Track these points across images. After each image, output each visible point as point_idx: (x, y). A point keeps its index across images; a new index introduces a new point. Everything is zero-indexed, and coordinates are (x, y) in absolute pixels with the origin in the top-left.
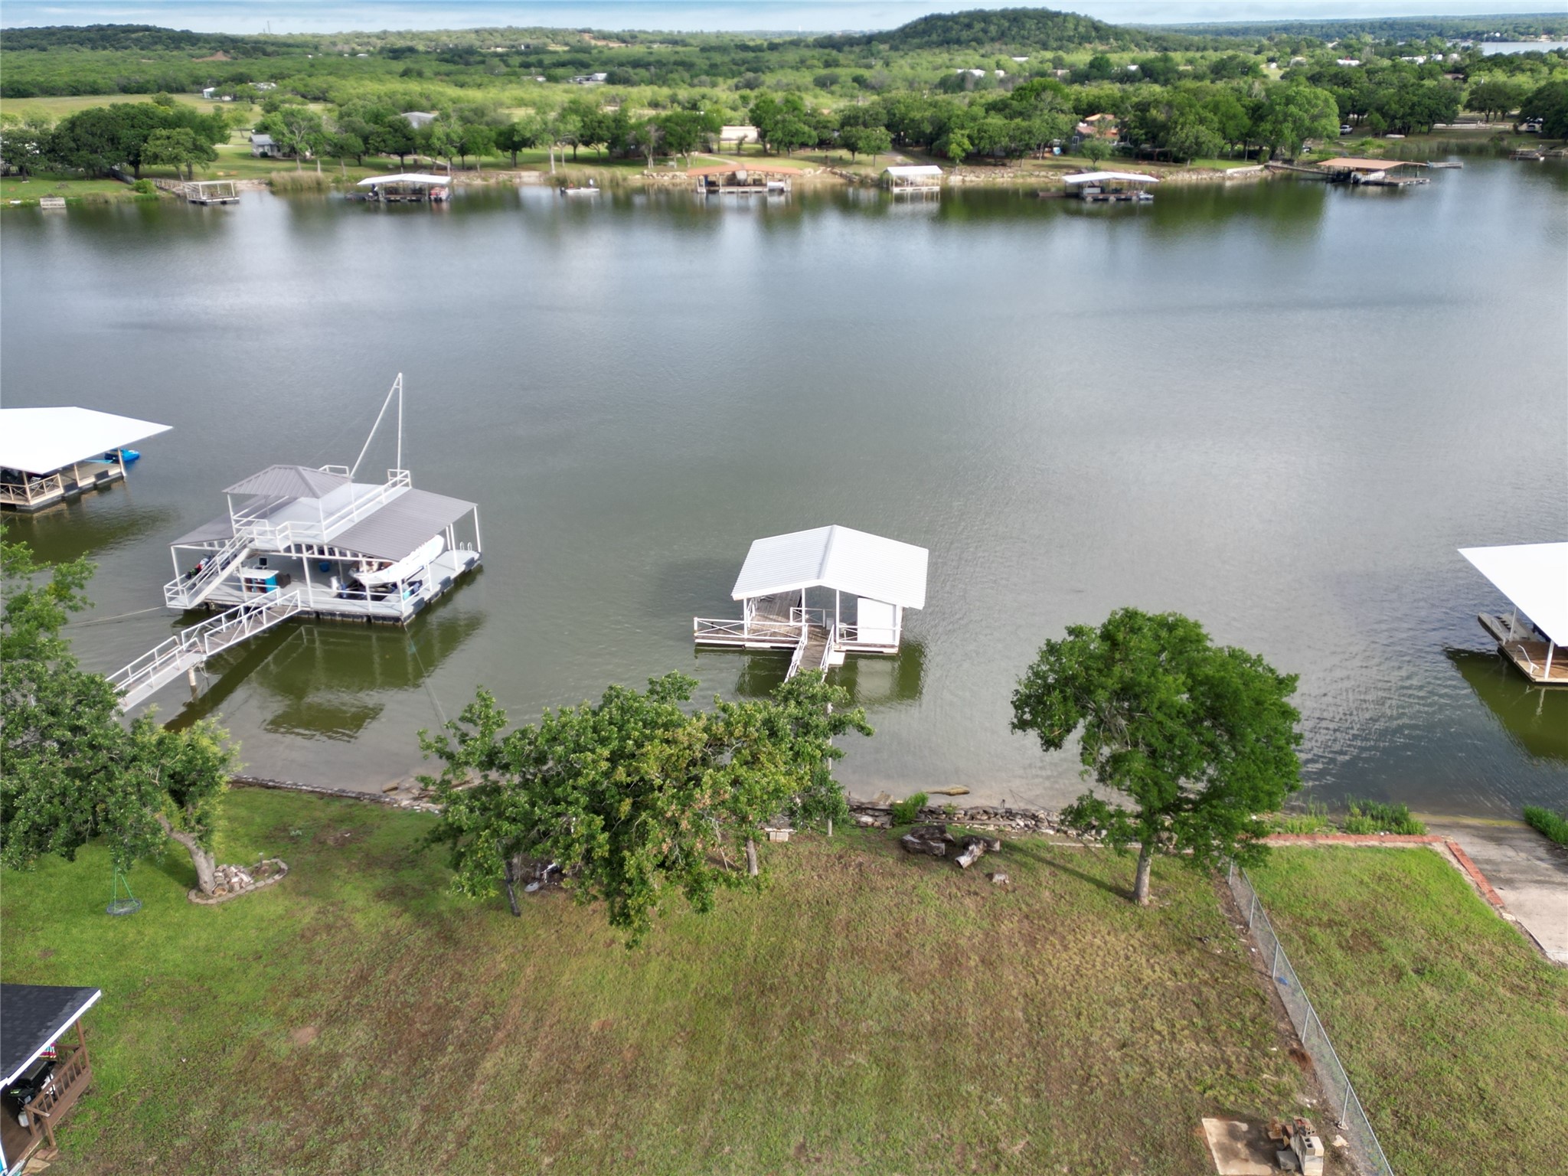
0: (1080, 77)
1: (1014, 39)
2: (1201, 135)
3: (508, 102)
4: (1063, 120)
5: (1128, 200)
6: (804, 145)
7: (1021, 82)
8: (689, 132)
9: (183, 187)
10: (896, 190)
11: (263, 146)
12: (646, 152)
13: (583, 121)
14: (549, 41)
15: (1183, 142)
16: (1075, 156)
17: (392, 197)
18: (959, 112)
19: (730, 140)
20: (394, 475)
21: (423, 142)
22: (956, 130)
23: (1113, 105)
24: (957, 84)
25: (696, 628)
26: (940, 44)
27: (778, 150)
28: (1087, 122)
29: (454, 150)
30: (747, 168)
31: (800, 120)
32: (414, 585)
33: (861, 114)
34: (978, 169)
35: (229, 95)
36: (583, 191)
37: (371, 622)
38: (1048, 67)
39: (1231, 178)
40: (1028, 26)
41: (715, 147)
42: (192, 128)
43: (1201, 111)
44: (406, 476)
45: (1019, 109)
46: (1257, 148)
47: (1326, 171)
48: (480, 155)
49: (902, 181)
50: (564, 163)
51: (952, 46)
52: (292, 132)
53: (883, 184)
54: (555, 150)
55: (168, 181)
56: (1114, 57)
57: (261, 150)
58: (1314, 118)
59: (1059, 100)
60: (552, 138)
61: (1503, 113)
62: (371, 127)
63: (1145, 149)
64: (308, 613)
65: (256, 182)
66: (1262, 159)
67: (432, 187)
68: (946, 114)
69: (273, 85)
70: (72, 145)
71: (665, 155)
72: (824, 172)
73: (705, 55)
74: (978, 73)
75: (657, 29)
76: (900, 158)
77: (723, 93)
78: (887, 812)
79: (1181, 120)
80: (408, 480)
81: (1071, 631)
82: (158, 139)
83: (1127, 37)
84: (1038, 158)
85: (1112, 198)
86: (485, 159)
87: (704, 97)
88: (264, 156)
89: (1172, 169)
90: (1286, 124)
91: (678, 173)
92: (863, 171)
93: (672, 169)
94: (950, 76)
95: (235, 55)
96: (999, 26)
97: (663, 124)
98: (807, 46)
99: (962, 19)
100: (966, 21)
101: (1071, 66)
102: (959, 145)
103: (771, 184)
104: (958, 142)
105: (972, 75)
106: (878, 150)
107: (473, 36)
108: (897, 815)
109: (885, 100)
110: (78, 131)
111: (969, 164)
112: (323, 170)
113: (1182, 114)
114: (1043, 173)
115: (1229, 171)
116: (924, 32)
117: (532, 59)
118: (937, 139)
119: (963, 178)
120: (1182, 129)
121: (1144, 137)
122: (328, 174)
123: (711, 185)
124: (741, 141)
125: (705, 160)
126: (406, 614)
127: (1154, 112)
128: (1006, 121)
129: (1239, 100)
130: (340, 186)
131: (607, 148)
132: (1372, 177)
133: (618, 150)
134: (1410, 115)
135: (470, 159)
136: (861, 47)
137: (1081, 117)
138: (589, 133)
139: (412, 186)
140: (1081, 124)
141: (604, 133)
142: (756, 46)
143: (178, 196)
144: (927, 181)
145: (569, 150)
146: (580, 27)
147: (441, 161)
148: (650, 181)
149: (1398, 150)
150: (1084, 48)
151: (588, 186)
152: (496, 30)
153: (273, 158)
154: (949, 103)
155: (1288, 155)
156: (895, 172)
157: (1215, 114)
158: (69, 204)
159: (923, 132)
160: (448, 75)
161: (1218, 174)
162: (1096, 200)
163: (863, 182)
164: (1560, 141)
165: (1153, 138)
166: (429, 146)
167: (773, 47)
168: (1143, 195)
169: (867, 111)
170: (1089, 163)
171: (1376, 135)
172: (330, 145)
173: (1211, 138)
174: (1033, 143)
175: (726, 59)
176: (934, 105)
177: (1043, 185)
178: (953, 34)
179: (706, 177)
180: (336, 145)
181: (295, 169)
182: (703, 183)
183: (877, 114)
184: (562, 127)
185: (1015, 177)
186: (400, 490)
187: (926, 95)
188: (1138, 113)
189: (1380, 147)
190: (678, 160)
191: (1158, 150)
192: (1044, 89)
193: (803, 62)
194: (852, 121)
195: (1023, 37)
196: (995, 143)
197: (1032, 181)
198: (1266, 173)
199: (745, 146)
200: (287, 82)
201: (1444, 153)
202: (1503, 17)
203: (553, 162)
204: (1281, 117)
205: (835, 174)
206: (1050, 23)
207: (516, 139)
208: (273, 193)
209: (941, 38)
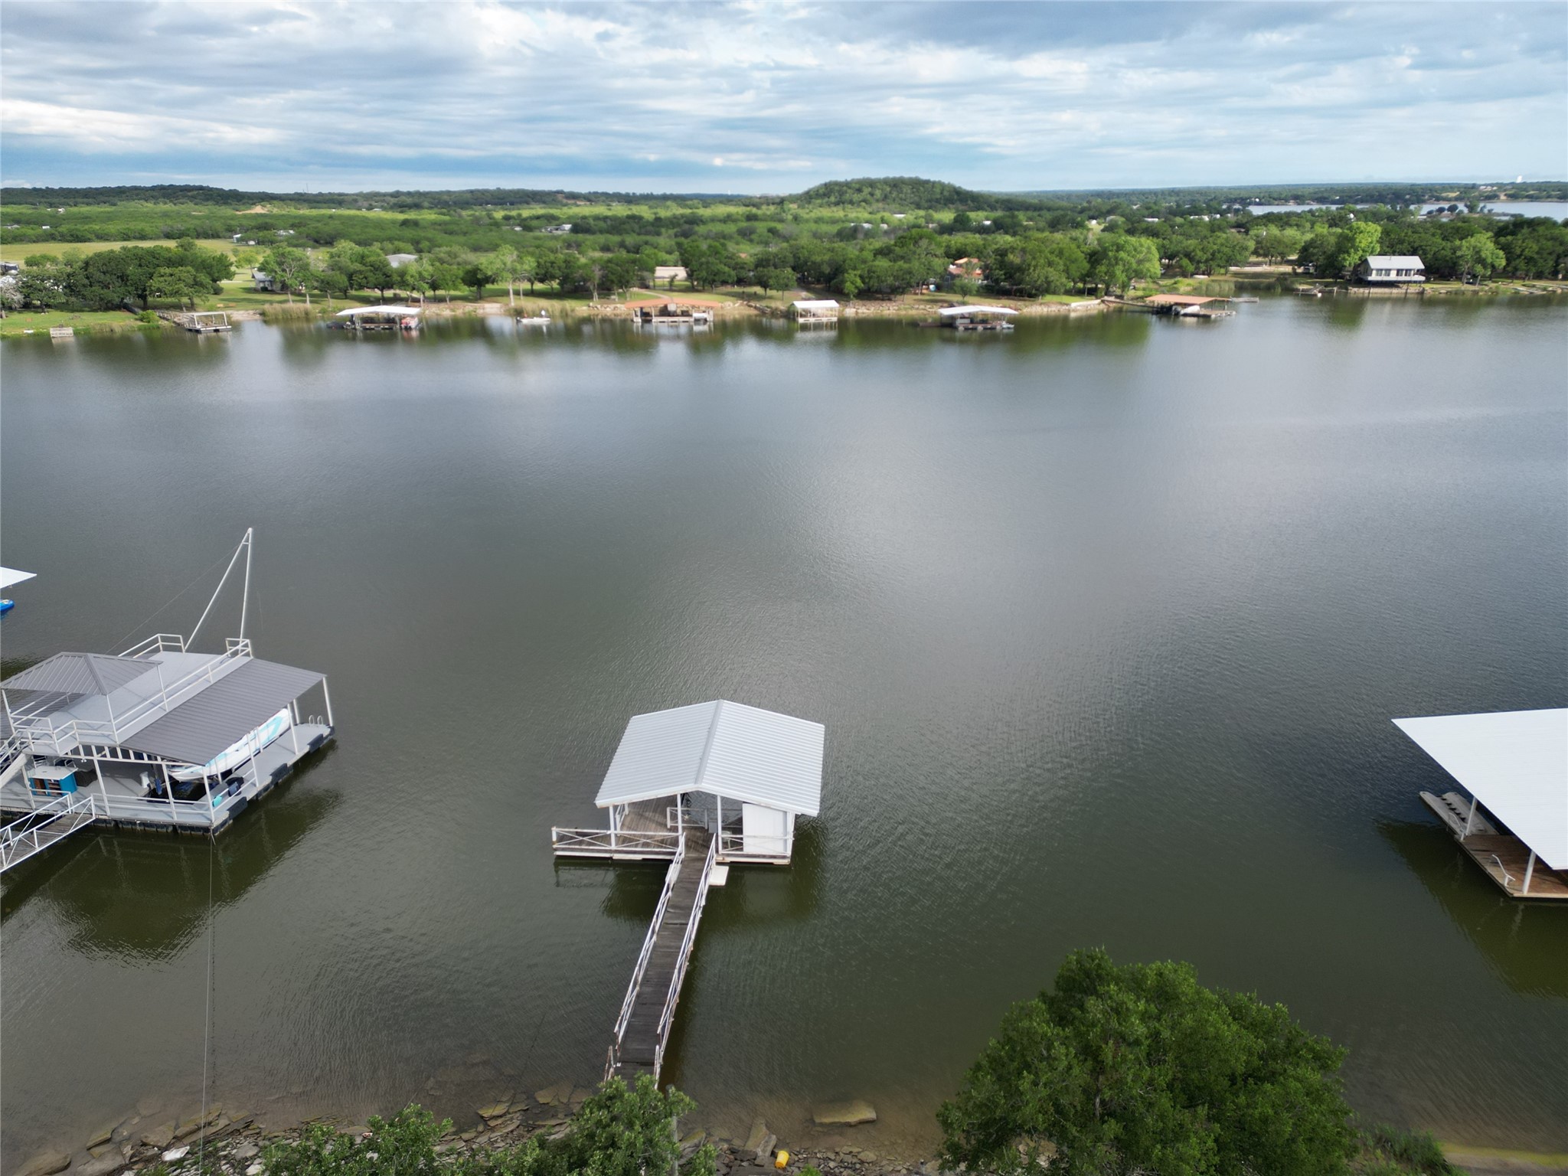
0: (946, 229)
1: (894, 200)
2: (1050, 275)
4: (937, 263)
5: (992, 329)
6: (724, 283)
7: (900, 233)
8: (627, 272)
9: (183, 317)
10: (801, 320)
11: (264, 282)
12: (592, 288)
13: (538, 262)
15: (1035, 281)
16: (948, 292)
17: (368, 326)
18: (852, 256)
19: (664, 278)
20: (235, 644)
21: (399, 279)
22: (850, 271)
23: (977, 251)
24: (851, 234)
25: (554, 838)
26: (837, 204)
27: (703, 286)
28: (956, 265)
29: (426, 286)
30: (676, 302)
31: (721, 262)
33: (772, 257)
34: (868, 303)
35: (254, 240)
36: (536, 321)
37: (178, 833)
38: (922, 221)
39: (1075, 310)
40: (905, 190)
41: (651, 284)
42: (193, 266)
43: (1049, 256)
44: (246, 646)
45: (901, 254)
46: (1094, 286)
47: (1151, 305)
48: (449, 290)
49: (806, 313)
50: (522, 297)
51: (846, 205)
52: (284, 270)
53: (791, 315)
54: (514, 286)
55: (170, 312)
56: (972, 215)
57: (262, 285)
58: (1140, 262)
59: (933, 247)
60: (511, 276)
61: (1282, 258)
62: (357, 266)
63: (1004, 286)
64: (105, 821)
65: (251, 312)
66: (1099, 295)
67: (402, 317)
68: (841, 258)
69: (291, 232)
70: (86, 282)
71: (609, 290)
72: (741, 305)
74: (866, 226)
75: (616, 191)
76: (804, 294)
77: (663, 240)
79: (1033, 263)
80: (249, 649)
82: (162, 276)
83: (981, 200)
84: (917, 294)
85: (980, 328)
86: (453, 293)
87: (646, 243)
88: (265, 290)
89: (1027, 303)
90: (1118, 267)
91: (618, 305)
92: (774, 304)
93: (614, 302)
94: (845, 228)
95: (271, 209)
96: (882, 190)
97: (605, 265)
98: (733, 205)
100: (857, 186)
101: (939, 223)
102: (852, 283)
103: (696, 315)
104: (852, 281)
105: (863, 227)
106: (785, 287)
109: (791, 246)
110: (91, 269)
111: (862, 299)
112: (311, 302)
113: (1034, 258)
114: (922, 307)
115: (1074, 305)
116: (826, 195)
118: (834, 278)
119: (856, 310)
120: (1034, 270)
121: (1003, 277)
122: (316, 305)
123: (646, 316)
124: (673, 278)
125: (642, 294)
126: (216, 823)
127: (1011, 257)
128: (892, 264)
129: (1079, 247)
130: (325, 316)
131: (559, 284)
132: (1189, 310)
133: (568, 286)
134: (1212, 260)
135: (440, 292)
136: (775, 206)
137: (951, 260)
138: (543, 272)
139: (386, 316)
140: (951, 266)
141: (557, 272)
143: (179, 324)
144: (826, 312)
145: (526, 286)
146: (554, 189)
147: (415, 295)
148: (595, 312)
149: (1204, 288)
150: (949, 208)
151: (541, 316)
153: (272, 292)
154: (844, 249)
155: (1118, 292)
156: (800, 305)
157: (1061, 258)
158: (76, 333)
159: (823, 273)
161: (1065, 307)
162: (966, 329)
163: (774, 314)
164: (1331, 280)
165: (1009, 276)
166: (404, 282)
168: (1005, 325)
169: (777, 255)
170: (960, 298)
171: (1184, 275)
172: (317, 281)
173: (1056, 276)
174: (913, 281)
176: (832, 250)
177: (922, 316)
178: (847, 197)
179: (642, 309)
180: (323, 281)
181: (286, 301)
182: (639, 314)
183: (785, 258)
184: (519, 267)
185: (899, 309)
186: (240, 660)
187: (826, 245)
188: (998, 257)
189: (1188, 285)
190: (619, 294)
191: (1015, 287)
192: (921, 238)
194: (764, 263)
195: (901, 199)
196: (882, 282)
197: (913, 313)
198: (1103, 307)
199: (676, 283)
200: (301, 229)
201: (1240, 290)
202: (1259, 187)
203: (512, 296)
204: (1113, 261)
205: (750, 306)
207: (479, 276)
208: (265, 322)
209: (838, 199)
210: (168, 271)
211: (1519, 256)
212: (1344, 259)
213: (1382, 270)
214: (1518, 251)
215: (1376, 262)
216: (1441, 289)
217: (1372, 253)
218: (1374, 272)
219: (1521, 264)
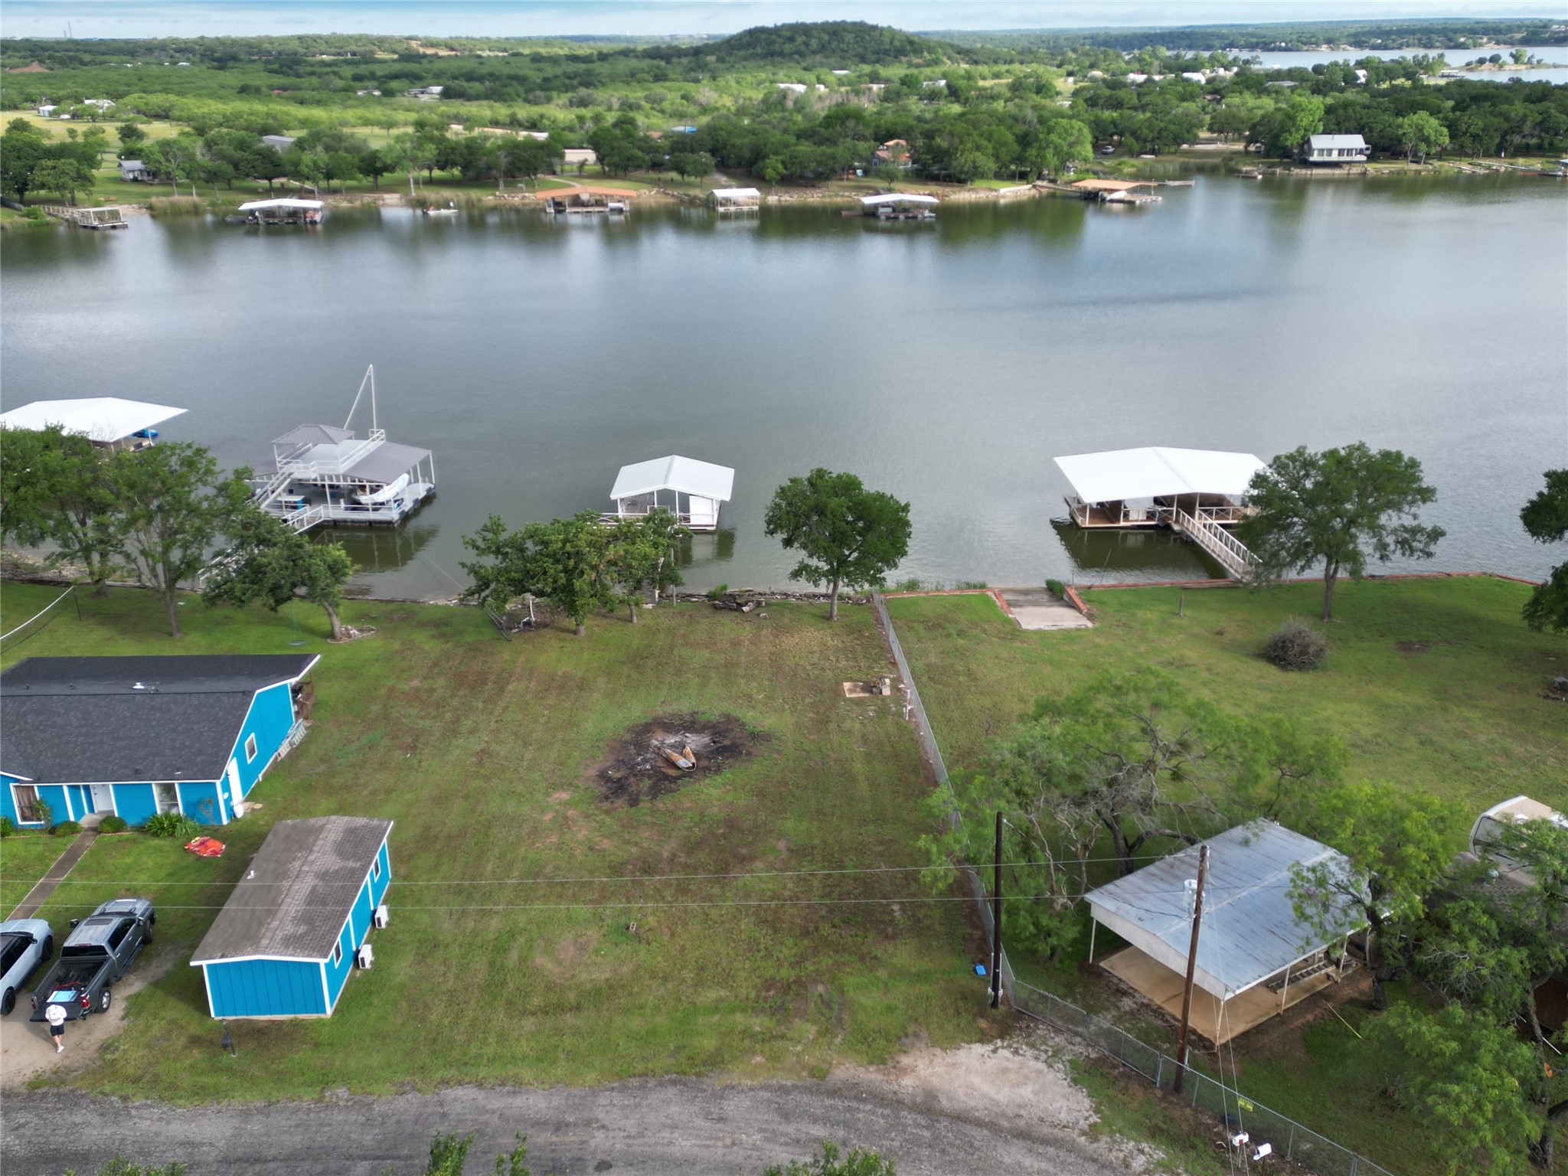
1: (834, 52)
2: (977, 160)
3: (353, 121)
4: (865, 146)
5: (914, 217)
6: (638, 167)
8: (535, 158)
9: (75, 213)
10: (721, 209)
11: (133, 171)
12: (497, 175)
13: (438, 148)
14: (376, 48)
15: (963, 166)
16: (874, 178)
17: (271, 221)
18: (774, 140)
19: (573, 162)
20: (373, 433)
21: (291, 167)
22: (771, 156)
23: (907, 132)
24: (779, 102)
26: (765, 56)
27: (615, 173)
28: (885, 147)
29: (321, 176)
30: (586, 190)
31: (634, 146)
32: (399, 502)
33: (688, 140)
34: (791, 190)
35: (67, 113)
36: (444, 212)
37: (371, 525)
38: (864, 82)
39: (1004, 196)
40: (847, 39)
41: (558, 169)
42: (73, 158)
43: (977, 139)
44: (381, 434)
45: (826, 136)
46: (1026, 170)
47: (1081, 191)
48: (345, 180)
49: (727, 201)
50: (422, 187)
51: (775, 59)
52: (168, 160)
53: (710, 204)
54: (413, 175)
55: (56, 208)
56: (924, 73)
57: (132, 175)
58: (1071, 145)
59: (861, 127)
60: (411, 164)
61: (1237, 135)
62: (239, 154)
63: (933, 171)
64: (328, 521)
65: (136, 206)
66: (1030, 179)
67: (305, 210)
68: (763, 142)
69: (112, 103)
71: (515, 177)
72: (658, 192)
73: (537, 65)
74: (799, 88)
76: (723, 179)
77: (559, 111)
78: (707, 596)
79: (961, 147)
80: (383, 436)
81: (792, 481)
82: (43, 169)
83: (940, 50)
84: (842, 180)
85: (902, 216)
86: (349, 183)
87: (542, 117)
88: (137, 181)
89: (955, 189)
90: (1049, 150)
91: (527, 194)
92: (692, 192)
93: (521, 190)
94: (772, 93)
95: (51, 65)
96: (819, 39)
97: (511, 151)
98: (636, 57)
99: (784, 33)
100: (788, 34)
101: (886, 82)
102: (774, 168)
103: (611, 205)
104: (773, 166)
105: (793, 91)
106: (702, 172)
107: (297, 43)
108: (710, 596)
111: (784, 186)
112: (198, 194)
113: (961, 142)
114: (847, 194)
115: (1003, 191)
116: (749, 45)
117: (363, 69)
118: (756, 163)
119: (779, 198)
120: (961, 155)
121: (932, 161)
122: (203, 198)
123: (558, 205)
124: (582, 163)
125: (551, 182)
126: (394, 520)
127: (938, 140)
128: (814, 148)
129: (1010, 129)
130: (217, 210)
131: (461, 171)
132: (1115, 196)
133: (471, 173)
134: (1158, 138)
135: (335, 183)
136: (689, 59)
137: (879, 142)
138: (443, 158)
139: (287, 210)
140: (880, 150)
141: (458, 158)
142: (586, 57)
143: (68, 221)
144: (747, 201)
145: (426, 173)
147: (308, 185)
148: (503, 201)
149: (1148, 169)
150: (900, 62)
151: (448, 207)
152: (320, 37)
153: (146, 183)
155: (1052, 175)
156: (720, 193)
157: (990, 143)
159: (744, 157)
160: (284, 89)
161: (994, 193)
162: (888, 218)
163: (692, 202)
165: (939, 162)
166: (298, 172)
167: (603, 57)
168: (927, 213)
169: (694, 138)
170: (885, 185)
171: (1130, 155)
172: (204, 172)
173: (987, 162)
174: (837, 167)
175: (558, 71)
177: (847, 204)
178: (776, 47)
179: (553, 198)
180: (209, 171)
181: (172, 194)
182: (551, 204)
183: (702, 139)
184: (420, 154)
185: (823, 197)
186: (378, 443)
188: (926, 140)
189: (1133, 166)
190: (527, 182)
191: (943, 172)
192: (848, 117)
193: (633, 75)
194: (680, 146)
195: (843, 50)
196: (805, 167)
197: (838, 200)
198: (1034, 192)
199: (586, 169)
201: (1185, 172)
203: (412, 186)
204: (1044, 144)
205: (667, 194)
206: (867, 37)
207: (378, 165)
208: (153, 217)
209: (765, 51)
210: (50, 163)
211: (1465, 134)
212: (1286, 140)
213: (1323, 150)
214: (1464, 127)
215: (1319, 142)
216: (1384, 168)
217: (1314, 133)
218: (1316, 152)
219: (1467, 141)
